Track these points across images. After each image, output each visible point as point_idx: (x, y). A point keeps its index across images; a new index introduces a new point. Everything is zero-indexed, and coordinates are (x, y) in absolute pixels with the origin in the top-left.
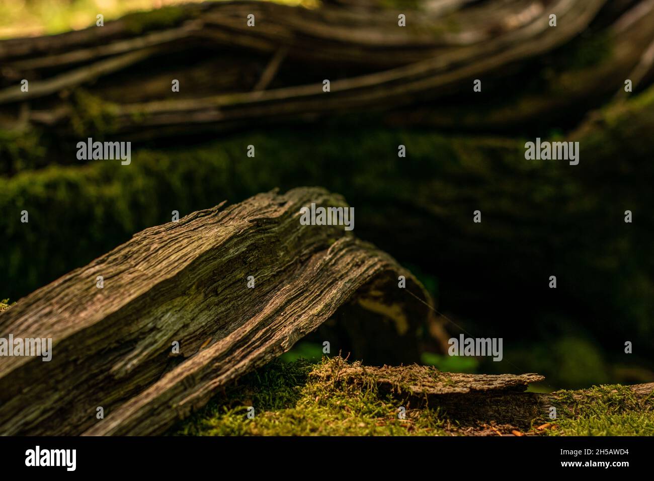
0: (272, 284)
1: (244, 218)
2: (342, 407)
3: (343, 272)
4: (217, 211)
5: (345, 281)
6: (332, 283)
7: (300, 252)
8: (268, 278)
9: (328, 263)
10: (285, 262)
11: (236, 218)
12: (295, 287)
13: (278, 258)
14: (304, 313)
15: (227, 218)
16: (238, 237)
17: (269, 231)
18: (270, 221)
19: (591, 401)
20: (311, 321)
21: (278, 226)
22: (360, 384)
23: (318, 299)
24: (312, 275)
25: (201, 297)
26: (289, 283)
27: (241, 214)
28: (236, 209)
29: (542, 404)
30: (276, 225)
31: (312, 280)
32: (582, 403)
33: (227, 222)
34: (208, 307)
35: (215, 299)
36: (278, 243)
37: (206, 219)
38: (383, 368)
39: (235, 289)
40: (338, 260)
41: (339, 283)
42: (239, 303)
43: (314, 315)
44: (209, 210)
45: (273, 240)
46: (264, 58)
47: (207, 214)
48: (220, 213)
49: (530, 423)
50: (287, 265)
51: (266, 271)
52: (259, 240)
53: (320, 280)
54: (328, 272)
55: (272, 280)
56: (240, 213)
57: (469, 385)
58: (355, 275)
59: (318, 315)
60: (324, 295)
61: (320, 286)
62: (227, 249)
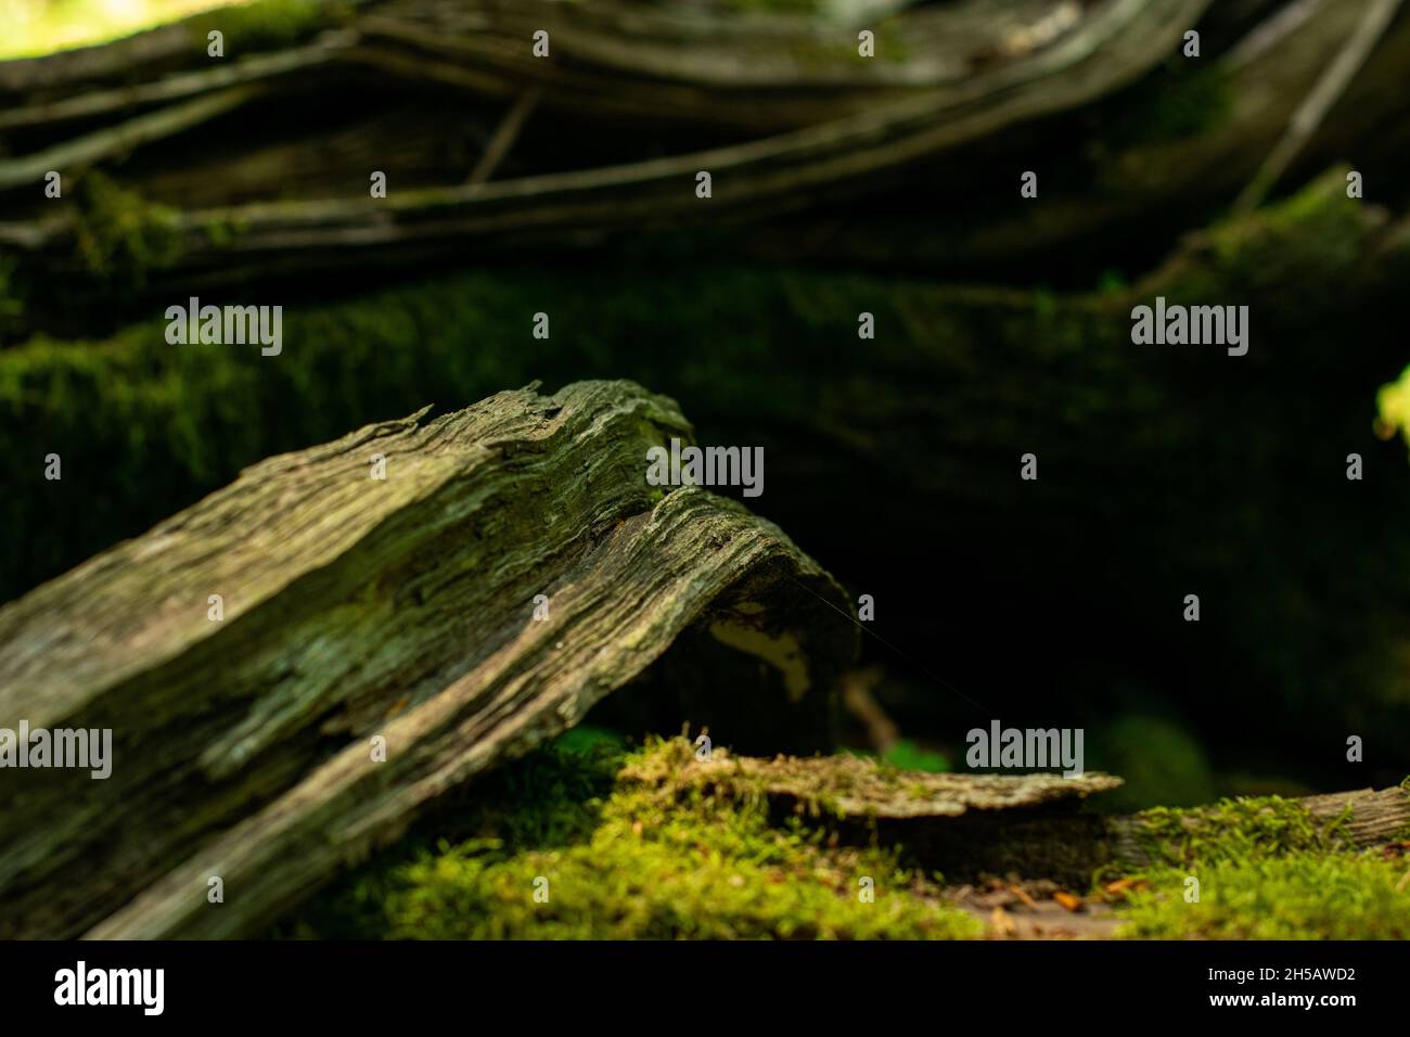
0: (535, 583)
1: (475, 440)
2: (692, 845)
3: (686, 559)
4: (416, 425)
5: (692, 577)
6: (662, 582)
7: (591, 516)
8: (527, 569)
9: (652, 540)
10: (561, 537)
11: (457, 439)
12: (585, 589)
13: (547, 527)
14: (607, 644)
15: (438, 441)
16: (463, 481)
17: (527, 468)
18: (529, 447)
19: (1219, 831)
20: (623, 662)
21: (546, 458)
22: (730, 795)
23: (633, 616)
24: (619, 565)
25: (387, 608)
26: (571, 581)
27: (467, 433)
28: (454, 422)
29: (1115, 837)
30: (542, 455)
31: (621, 576)
32: (1201, 836)
33: (436, 448)
34: (402, 630)
35: (416, 613)
36: (546, 496)
37: (393, 442)
38: (777, 763)
39: (459, 592)
40: (674, 532)
41: (679, 581)
42: (468, 621)
43: (627, 649)
44: (399, 422)
45: (536, 488)
46: (492, 111)
47: (396, 430)
48: (423, 430)
49: (1089, 879)
50: (565, 543)
51: (522, 554)
52: (507, 487)
53: (637, 574)
54: (653, 558)
55: (534, 576)
56: (464, 430)
57: (962, 798)
58: (712, 565)
59: (637, 649)
60: (648, 606)
61: (637, 587)
62: (442, 506)
